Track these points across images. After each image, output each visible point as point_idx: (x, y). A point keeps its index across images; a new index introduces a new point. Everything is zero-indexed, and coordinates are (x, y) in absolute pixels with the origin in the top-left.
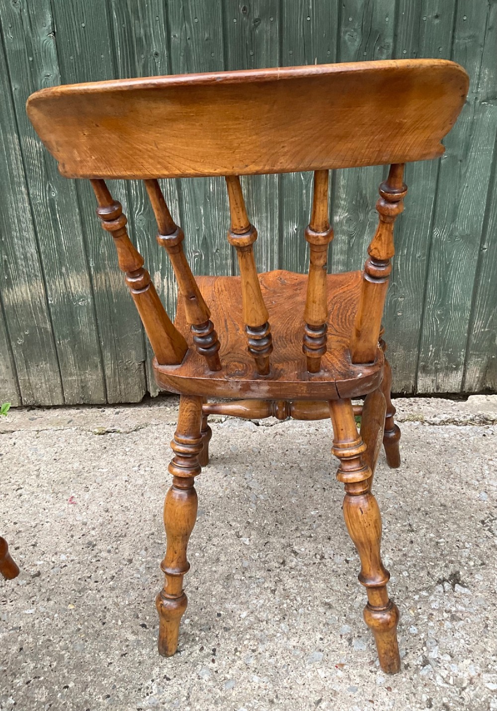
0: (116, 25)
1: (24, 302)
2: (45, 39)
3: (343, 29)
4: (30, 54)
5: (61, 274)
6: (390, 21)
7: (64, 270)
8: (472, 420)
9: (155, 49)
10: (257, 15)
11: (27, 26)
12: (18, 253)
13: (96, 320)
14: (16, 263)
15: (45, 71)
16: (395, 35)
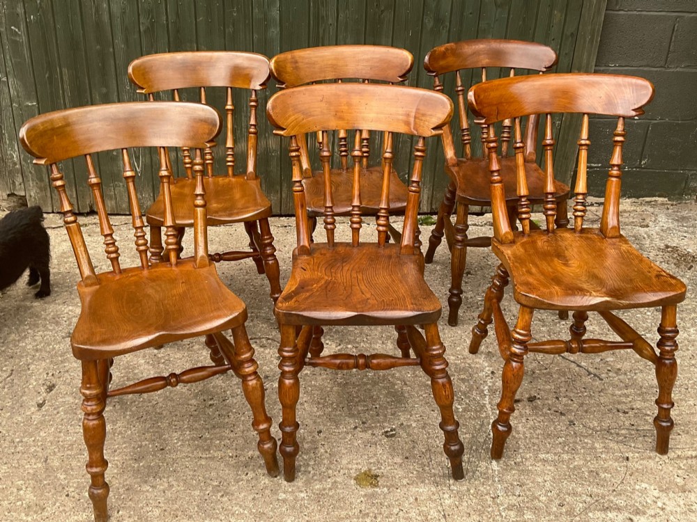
0: (312, 9)
1: (242, 153)
2: (275, 13)
3: (425, 17)
4: (266, 20)
5: (265, 137)
6: (448, 14)
7: (267, 135)
8: (485, 224)
9: (330, 22)
10: (383, 8)
11: (266, 7)
12: (243, 125)
13: (281, 164)
14: (241, 130)
15: (273, 30)
16: (450, 21)
